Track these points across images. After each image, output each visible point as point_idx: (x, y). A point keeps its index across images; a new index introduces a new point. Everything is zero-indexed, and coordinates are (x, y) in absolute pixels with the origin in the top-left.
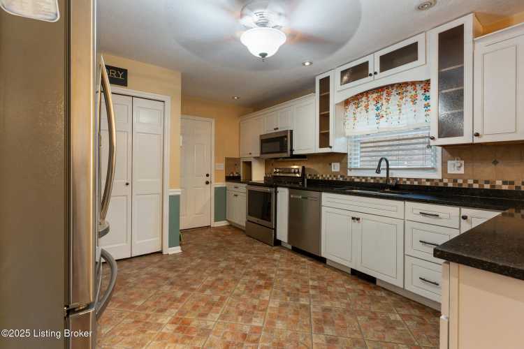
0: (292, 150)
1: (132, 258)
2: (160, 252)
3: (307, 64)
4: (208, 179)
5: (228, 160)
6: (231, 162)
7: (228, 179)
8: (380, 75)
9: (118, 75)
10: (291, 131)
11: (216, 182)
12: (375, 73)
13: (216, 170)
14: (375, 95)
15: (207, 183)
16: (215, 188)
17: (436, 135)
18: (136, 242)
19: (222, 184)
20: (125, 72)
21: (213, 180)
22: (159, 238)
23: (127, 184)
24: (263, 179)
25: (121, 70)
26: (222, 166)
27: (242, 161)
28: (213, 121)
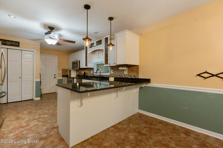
0: (80, 67)
1: (22, 101)
2: (33, 99)
3: (79, 42)
4: (55, 76)
5: (63, 70)
6: (64, 71)
7: (63, 76)
8: (96, 47)
9: (16, 43)
10: (79, 61)
11: (58, 77)
12: (95, 46)
13: (58, 73)
14: (98, 52)
15: (55, 78)
16: (58, 79)
17: (104, 64)
18: (23, 96)
19: (61, 78)
20: (19, 43)
21: (57, 77)
22: (32, 95)
23: (20, 78)
24: (75, 76)
25: (17, 42)
26: (61, 72)
27: (69, 70)
28: (57, 56)
